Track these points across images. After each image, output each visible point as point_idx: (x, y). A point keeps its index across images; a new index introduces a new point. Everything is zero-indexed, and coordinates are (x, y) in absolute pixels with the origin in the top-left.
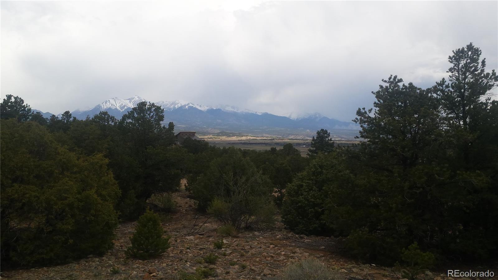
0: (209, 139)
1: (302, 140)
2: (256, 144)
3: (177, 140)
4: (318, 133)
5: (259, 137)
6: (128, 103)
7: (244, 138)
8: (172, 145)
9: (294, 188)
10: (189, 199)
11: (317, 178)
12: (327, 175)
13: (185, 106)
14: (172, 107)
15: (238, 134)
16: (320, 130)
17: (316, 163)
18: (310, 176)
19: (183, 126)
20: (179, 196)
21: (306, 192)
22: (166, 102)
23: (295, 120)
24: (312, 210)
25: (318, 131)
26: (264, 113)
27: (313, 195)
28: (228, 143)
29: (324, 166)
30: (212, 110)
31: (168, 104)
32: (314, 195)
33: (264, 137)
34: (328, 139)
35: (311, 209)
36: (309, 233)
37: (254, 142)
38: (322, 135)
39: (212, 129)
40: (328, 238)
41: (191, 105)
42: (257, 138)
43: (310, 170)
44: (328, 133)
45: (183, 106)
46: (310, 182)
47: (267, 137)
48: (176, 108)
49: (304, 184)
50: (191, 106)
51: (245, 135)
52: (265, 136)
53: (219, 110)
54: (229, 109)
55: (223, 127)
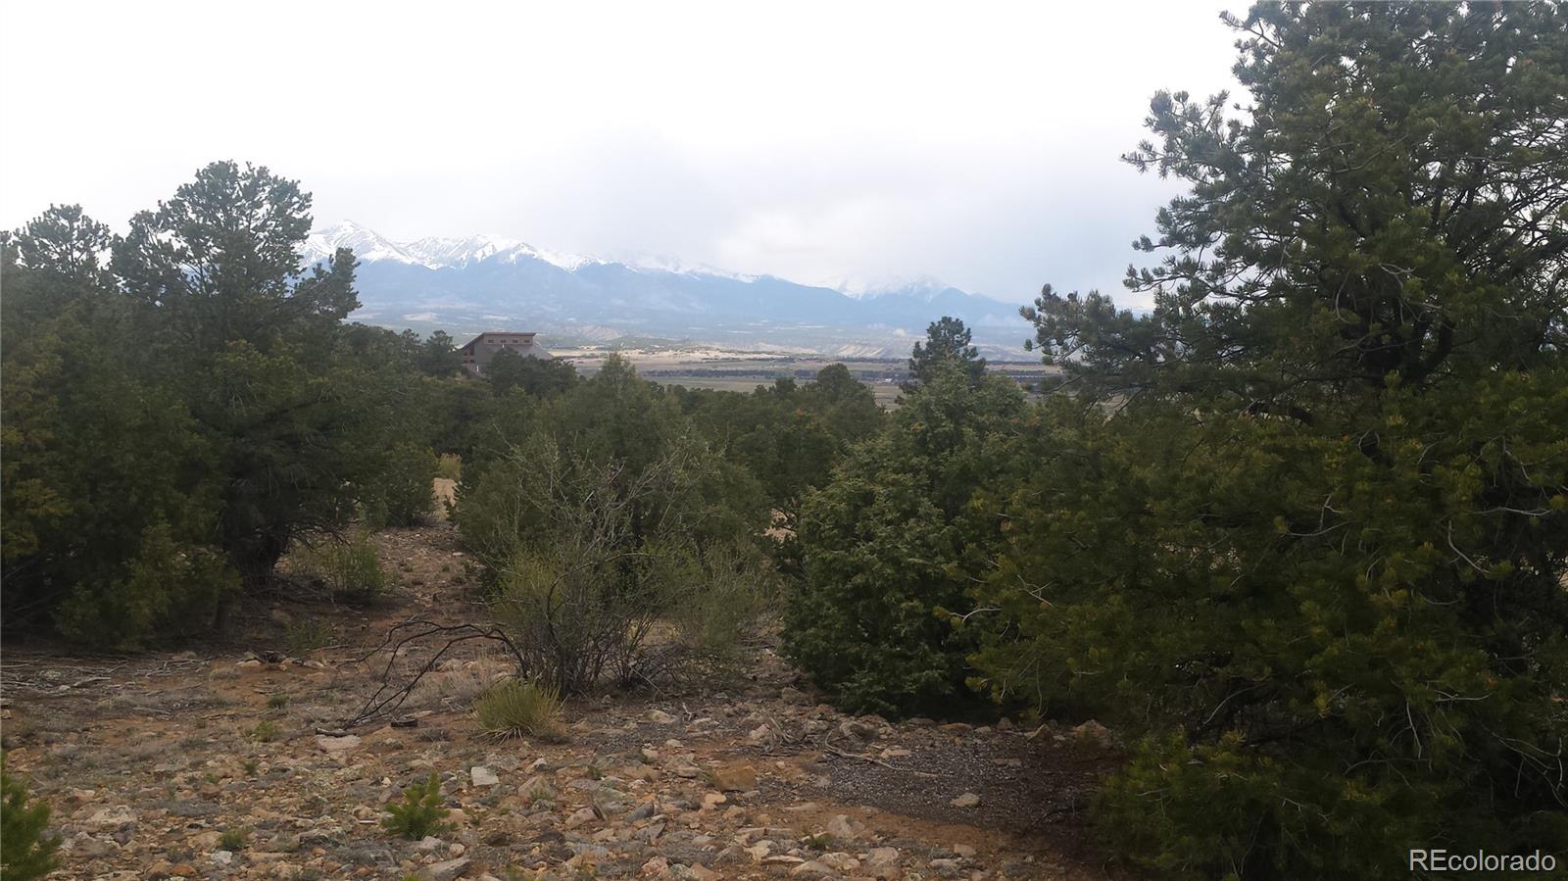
0: (585, 361)
1: (881, 360)
2: (735, 373)
3: (472, 358)
4: (933, 331)
5: (743, 353)
6: (322, 245)
7: (698, 355)
8: (455, 376)
9: (832, 507)
10: (460, 554)
11: (938, 464)
12: (980, 447)
13: (507, 252)
14: (464, 256)
15: (678, 342)
16: (940, 319)
17: (933, 399)
18: (904, 455)
19: (501, 318)
20: (424, 544)
21: (889, 523)
22: (444, 240)
23: (860, 298)
24: (912, 607)
25: (933, 323)
26: (762, 276)
27: (917, 538)
28: (649, 372)
29: (970, 408)
30: (595, 266)
31: (450, 248)
32: (922, 537)
33: (759, 353)
34: (966, 350)
35: (909, 598)
36: (901, 707)
37: (729, 369)
38: (947, 336)
39: (595, 328)
40: (987, 729)
41: (525, 251)
42: (740, 356)
43: (908, 426)
44: (965, 331)
45: (500, 253)
46: (907, 479)
47: (769, 353)
48: (476, 259)
49: (879, 489)
50: (525, 254)
51: (701, 348)
52: (765, 349)
53: (620, 266)
54: (649, 263)
55: (632, 322)
